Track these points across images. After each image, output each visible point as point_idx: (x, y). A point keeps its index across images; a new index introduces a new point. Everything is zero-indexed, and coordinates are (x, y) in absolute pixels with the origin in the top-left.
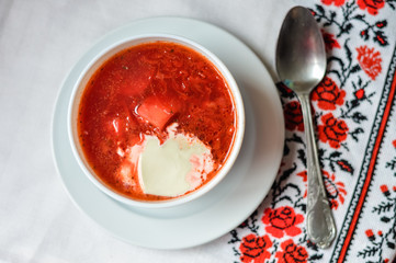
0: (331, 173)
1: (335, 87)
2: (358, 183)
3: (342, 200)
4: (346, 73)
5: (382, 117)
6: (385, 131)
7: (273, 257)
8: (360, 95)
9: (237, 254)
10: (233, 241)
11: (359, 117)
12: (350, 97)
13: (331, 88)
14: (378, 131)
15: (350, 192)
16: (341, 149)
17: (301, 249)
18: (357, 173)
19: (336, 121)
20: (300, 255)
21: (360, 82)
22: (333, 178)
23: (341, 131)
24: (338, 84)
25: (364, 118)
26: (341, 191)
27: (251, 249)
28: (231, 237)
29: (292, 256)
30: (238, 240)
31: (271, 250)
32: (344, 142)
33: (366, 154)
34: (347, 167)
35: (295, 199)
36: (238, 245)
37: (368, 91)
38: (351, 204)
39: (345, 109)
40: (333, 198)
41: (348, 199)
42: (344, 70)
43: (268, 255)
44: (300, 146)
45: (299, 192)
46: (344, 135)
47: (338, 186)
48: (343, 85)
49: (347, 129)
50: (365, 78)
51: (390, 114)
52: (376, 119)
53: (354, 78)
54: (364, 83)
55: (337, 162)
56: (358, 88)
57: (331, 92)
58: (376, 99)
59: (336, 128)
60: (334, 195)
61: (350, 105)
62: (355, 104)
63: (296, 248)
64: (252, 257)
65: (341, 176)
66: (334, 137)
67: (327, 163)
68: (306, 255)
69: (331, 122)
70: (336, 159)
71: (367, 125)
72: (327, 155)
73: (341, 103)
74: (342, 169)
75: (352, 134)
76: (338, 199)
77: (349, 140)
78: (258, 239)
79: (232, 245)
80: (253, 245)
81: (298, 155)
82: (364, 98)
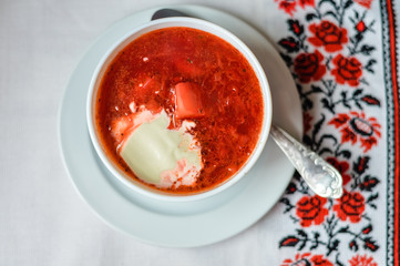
0: (359, 112)
1: (335, 27)
2: (388, 113)
3: (379, 134)
4: (341, 11)
5: (389, 41)
6: (396, 54)
7: (331, 213)
8: (361, 28)
9: (296, 221)
10: (288, 210)
11: (367, 50)
12: (352, 33)
13: (331, 30)
14: (390, 56)
15: (384, 123)
16: (361, 86)
17: (356, 194)
18: (384, 103)
19: (347, 60)
20: (357, 201)
21: (357, 15)
22: (363, 115)
23: (354, 69)
24: (336, 23)
25: (372, 49)
26: (375, 126)
27: (308, 211)
28: (284, 207)
29: (349, 205)
30: (292, 207)
31: (327, 205)
32: (361, 78)
33: (386, 82)
34: (373, 101)
35: (334, 149)
36: (294, 212)
37: (367, 21)
38: (389, 135)
39: (352, 46)
40: (369, 135)
41: (384, 131)
42: (338, 9)
43: (326, 212)
44: (321, 96)
45: (335, 140)
46: (359, 71)
47: (371, 122)
48: (341, 23)
49: (359, 64)
50: (361, 9)
51: (396, 37)
52: (384, 45)
53: (350, 13)
54: (361, 15)
55: (362, 99)
56: (357, 21)
57: (333, 33)
58: (378, 27)
59: (350, 67)
60: (369, 131)
61: (355, 40)
62: (359, 37)
63: (350, 195)
64: (312, 219)
65: (370, 111)
66: (350, 76)
67: (352, 103)
68: (362, 199)
69: (343, 63)
70: (359, 96)
71: (378, 55)
72: (349, 95)
73: (346, 41)
74: (369, 104)
75: (367, 67)
76: (375, 135)
77: (365, 74)
78: (312, 199)
79: (288, 214)
80: (309, 207)
81: (321, 105)
82: (365, 29)
